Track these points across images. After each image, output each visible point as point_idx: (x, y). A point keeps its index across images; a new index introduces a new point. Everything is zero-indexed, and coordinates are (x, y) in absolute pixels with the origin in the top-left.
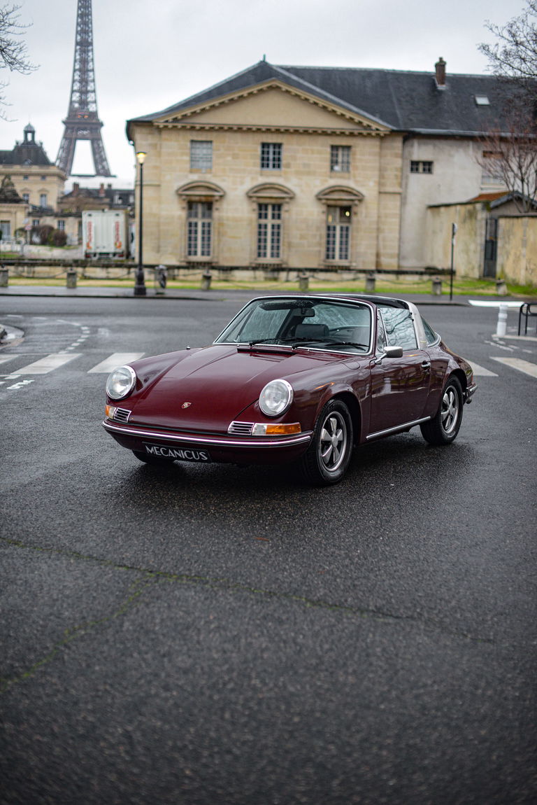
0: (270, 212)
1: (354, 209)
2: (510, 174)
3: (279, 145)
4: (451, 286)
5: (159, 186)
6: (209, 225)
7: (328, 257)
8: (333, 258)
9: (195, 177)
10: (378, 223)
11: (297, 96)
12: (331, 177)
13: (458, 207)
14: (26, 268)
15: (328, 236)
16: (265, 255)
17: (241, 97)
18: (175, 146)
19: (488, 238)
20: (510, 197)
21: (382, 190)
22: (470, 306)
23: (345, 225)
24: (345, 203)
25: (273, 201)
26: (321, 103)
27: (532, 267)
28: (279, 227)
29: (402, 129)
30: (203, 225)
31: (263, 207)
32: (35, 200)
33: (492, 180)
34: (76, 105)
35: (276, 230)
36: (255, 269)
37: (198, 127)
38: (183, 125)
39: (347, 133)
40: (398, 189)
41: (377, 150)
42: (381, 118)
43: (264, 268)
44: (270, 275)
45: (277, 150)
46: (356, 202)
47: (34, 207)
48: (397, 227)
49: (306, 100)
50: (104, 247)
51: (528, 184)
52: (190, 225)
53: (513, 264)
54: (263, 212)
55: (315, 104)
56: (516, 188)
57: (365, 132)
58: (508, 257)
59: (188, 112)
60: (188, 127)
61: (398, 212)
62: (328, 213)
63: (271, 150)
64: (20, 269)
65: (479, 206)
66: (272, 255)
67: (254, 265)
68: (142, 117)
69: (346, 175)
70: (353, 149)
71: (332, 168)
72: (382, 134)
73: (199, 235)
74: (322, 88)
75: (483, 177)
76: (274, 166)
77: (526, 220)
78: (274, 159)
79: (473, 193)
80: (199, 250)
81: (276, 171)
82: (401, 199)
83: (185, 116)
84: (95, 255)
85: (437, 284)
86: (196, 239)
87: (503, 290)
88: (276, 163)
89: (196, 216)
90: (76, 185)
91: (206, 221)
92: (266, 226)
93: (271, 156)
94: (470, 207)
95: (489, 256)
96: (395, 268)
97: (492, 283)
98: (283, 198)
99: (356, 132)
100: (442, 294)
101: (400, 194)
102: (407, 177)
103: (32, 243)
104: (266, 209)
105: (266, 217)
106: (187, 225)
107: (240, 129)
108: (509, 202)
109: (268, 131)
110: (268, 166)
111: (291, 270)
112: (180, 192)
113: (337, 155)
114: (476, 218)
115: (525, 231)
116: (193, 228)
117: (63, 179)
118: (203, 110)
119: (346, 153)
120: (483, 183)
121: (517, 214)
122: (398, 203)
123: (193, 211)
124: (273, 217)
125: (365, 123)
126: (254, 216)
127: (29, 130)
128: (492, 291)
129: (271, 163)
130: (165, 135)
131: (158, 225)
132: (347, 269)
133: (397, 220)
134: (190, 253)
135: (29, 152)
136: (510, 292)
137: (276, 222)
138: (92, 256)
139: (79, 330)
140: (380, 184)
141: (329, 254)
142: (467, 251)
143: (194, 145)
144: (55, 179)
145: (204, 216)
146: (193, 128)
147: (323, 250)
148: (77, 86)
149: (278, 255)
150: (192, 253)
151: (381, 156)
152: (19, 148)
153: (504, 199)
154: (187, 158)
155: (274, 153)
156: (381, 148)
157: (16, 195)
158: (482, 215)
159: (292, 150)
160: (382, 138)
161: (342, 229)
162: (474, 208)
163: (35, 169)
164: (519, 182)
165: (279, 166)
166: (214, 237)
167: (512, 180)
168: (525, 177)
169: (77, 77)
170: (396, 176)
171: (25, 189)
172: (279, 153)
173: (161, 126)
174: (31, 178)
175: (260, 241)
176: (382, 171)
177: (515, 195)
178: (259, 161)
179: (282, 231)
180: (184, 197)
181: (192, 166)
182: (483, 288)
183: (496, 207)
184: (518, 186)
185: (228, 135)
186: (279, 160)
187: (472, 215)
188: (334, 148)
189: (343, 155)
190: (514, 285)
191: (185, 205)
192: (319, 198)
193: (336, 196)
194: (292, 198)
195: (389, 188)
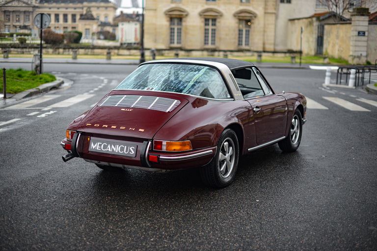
0: (210, 22)
1: (252, 21)
2: (330, 3)
4: (301, 59)
5: (156, 10)
6: (181, 29)
7: (239, 45)
8: (242, 45)
9: (173, 6)
10: (264, 28)
12: (241, 5)
13: (304, 20)
14: (90, 50)
15: (239, 34)
16: (208, 44)
19: (319, 35)
20: (330, 15)
21: (267, 11)
22: (310, 69)
23: (248, 29)
24: (248, 18)
25: (212, 17)
27: (341, 49)
28: (215, 30)
30: (178, 29)
31: (207, 20)
32: (102, 19)
33: (321, 7)
35: (213, 32)
36: (202, 50)
40: (274, 11)
43: (207, 50)
44: (210, 53)
46: (253, 18)
47: (101, 22)
48: (274, 30)
50: (129, 40)
51: (339, 8)
52: (171, 29)
53: (332, 47)
54: (207, 22)
56: (333, 10)
58: (329, 45)
61: (274, 22)
62: (239, 23)
65: (314, 19)
66: (212, 44)
69: (248, 4)
71: (241, 1)
73: (176, 34)
75: (317, 5)
76: (213, 0)
77: (338, 25)
79: (312, 13)
80: (176, 41)
81: (213, 2)
82: (276, 16)
85: (293, 58)
86: (174, 36)
87: (327, 61)
89: (174, 24)
90: (122, 12)
91: (179, 27)
92: (208, 30)
94: (310, 20)
95: (319, 44)
96: (273, 50)
97: (321, 58)
98: (217, 16)
100: (296, 63)
101: (275, 13)
102: (278, 5)
103: (99, 39)
105: (208, 25)
108: (329, 17)
110: (210, 0)
111: (220, 51)
112: (167, 13)
114: (313, 25)
115: (338, 31)
116: (172, 31)
117: (115, 9)
120: (316, 8)
121: (334, 22)
122: (274, 18)
123: (173, 22)
124: (212, 25)
126: (203, 24)
128: (321, 61)
131: (155, 29)
132: (249, 51)
133: (273, 26)
134: (171, 43)
136: (330, 61)
137: (214, 27)
138: (124, 44)
139: (102, 81)
140: (265, 9)
141: (240, 43)
142: (308, 41)
144: (111, 9)
147: (237, 41)
149: (214, 44)
153: (327, 16)
157: (92, 16)
158: (316, 24)
161: (246, 31)
162: (312, 20)
163: (102, 4)
164: (335, 7)
165: (215, 0)
166: (183, 35)
167: (331, 6)
168: (338, 5)
170: (273, 5)
171: (98, 14)
174: (101, 9)
175: (205, 37)
176: (266, 3)
177: (333, 14)
179: (216, 32)
180: (168, 15)
182: (316, 59)
183: (323, 20)
184: (334, 9)
187: (311, 23)
190: (332, 58)
191: (168, 19)
192: (235, 15)
193: (243, 15)
194: (222, 15)
195: (269, 11)
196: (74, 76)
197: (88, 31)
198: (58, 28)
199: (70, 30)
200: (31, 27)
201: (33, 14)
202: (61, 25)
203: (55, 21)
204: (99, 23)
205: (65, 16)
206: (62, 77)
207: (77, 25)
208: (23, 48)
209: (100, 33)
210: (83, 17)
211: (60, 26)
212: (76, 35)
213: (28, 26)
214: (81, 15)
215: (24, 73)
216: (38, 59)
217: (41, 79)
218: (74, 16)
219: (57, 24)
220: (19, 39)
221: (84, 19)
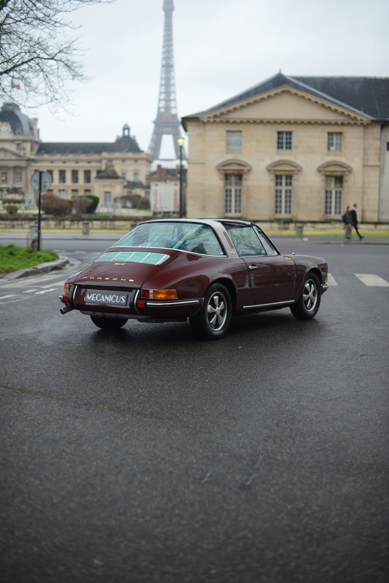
0: (284, 181)
1: (345, 178)
3: (290, 133)
5: (204, 163)
6: (240, 191)
7: (326, 213)
8: (330, 213)
9: (229, 157)
10: (363, 188)
11: (303, 97)
12: (328, 155)
14: (108, 223)
15: (327, 197)
16: (280, 212)
17: (262, 99)
18: (216, 135)
21: (366, 164)
23: (338, 190)
24: (338, 174)
25: (286, 173)
26: (320, 101)
28: (290, 191)
29: (380, 119)
30: (236, 191)
31: (279, 178)
32: (130, 177)
34: (162, 110)
35: (288, 194)
36: (271, 221)
37: (231, 121)
38: (221, 119)
39: (339, 123)
40: (377, 163)
41: (361, 134)
42: (365, 112)
43: (278, 221)
44: (282, 226)
45: (288, 136)
46: (347, 173)
47: (129, 182)
48: (377, 191)
49: (310, 100)
50: (166, 208)
52: (227, 191)
54: (279, 181)
55: (316, 102)
57: (352, 122)
59: (224, 110)
60: (225, 121)
61: (377, 179)
62: (326, 182)
63: (284, 136)
64: (104, 223)
66: (286, 212)
67: (272, 219)
68: (192, 115)
69: (339, 153)
70: (344, 135)
71: (329, 149)
72: (365, 123)
73: (233, 198)
74: (322, 91)
76: (286, 148)
78: (287, 143)
80: (233, 209)
81: (288, 151)
82: (380, 169)
83: (222, 114)
84: (160, 213)
86: (230, 201)
88: (288, 145)
89: (231, 184)
90: (159, 166)
91: (238, 188)
92: (281, 191)
93: (284, 141)
96: (376, 220)
98: (293, 171)
99: (346, 123)
101: (379, 166)
102: (384, 154)
103: (125, 207)
104: (281, 179)
105: (281, 184)
106: (225, 191)
107: (261, 122)
109: (282, 122)
110: (282, 148)
112: (220, 168)
113: (332, 139)
116: (229, 193)
117: (150, 161)
118: (235, 109)
119: (339, 137)
122: (378, 173)
123: (229, 181)
124: (286, 184)
125: (353, 115)
126: (273, 184)
127: (126, 128)
129: (284, 146)
130: (208, 127)
131: (204, 191)
133: (377, 186)
134: (226, 211)
135: (127, 144)
137: (289, 188)
138: (158, 214)
140: (364, 160)
141: (327, 211)
143: (229, 134)
144: (144, 162)
145: (236, 184)
146: (228, 122)
147: (323, 208)
148: (163, 96)
149: (290, 212)
150: (228, 211)
151: (364, 139)
152: (119, 141)
154: (224, 143)
155: (287, 139)
156: (364, 133)
157: (114, 172)
159: (300, 136)
160: (365, 126)
161: (336, 192)
163: (130, 155)
165: (290, 148)
166: (243, 199)
169: (163, 90)
170: (376, 153)
171: (124, 170)
172: (290, 139)
173: (205, 120)
174: (128, 162)
175: (276, 202)
176: (365, 151)
178: (275, 145)
179: (293, 195)
180: (222, 171)
181: (227, 149)
185: (254, 127)
186: (290, 143)
188: (330, 134)
189: (337, 139)
191: (223, 177)
192: (319, 170)
193: (331, 169)
194: (300, 170)
195: (371, 163)
196: (83, 255)
197: (108, 195)
198: (63, 191)
199: (81, 193)
200: (24, 190)
201: (26, 171)
202: (68, 186)
203: (60, 182)
204: (126, 184)
205: (75, 173)
206: (68, 256)
207: (93, 186)
208: (13, 220)
209: (125, 198)
210: (101, 175)
211: (66, 188)
212: (90, 201)
213: (20, 188)
214: (99, 172)
215: (17, 250)
216: (36, 231)
217: (39, 257)
218: (87, 173)
219: (62, 186)
220: (7, 208)
221: (102, 178)
